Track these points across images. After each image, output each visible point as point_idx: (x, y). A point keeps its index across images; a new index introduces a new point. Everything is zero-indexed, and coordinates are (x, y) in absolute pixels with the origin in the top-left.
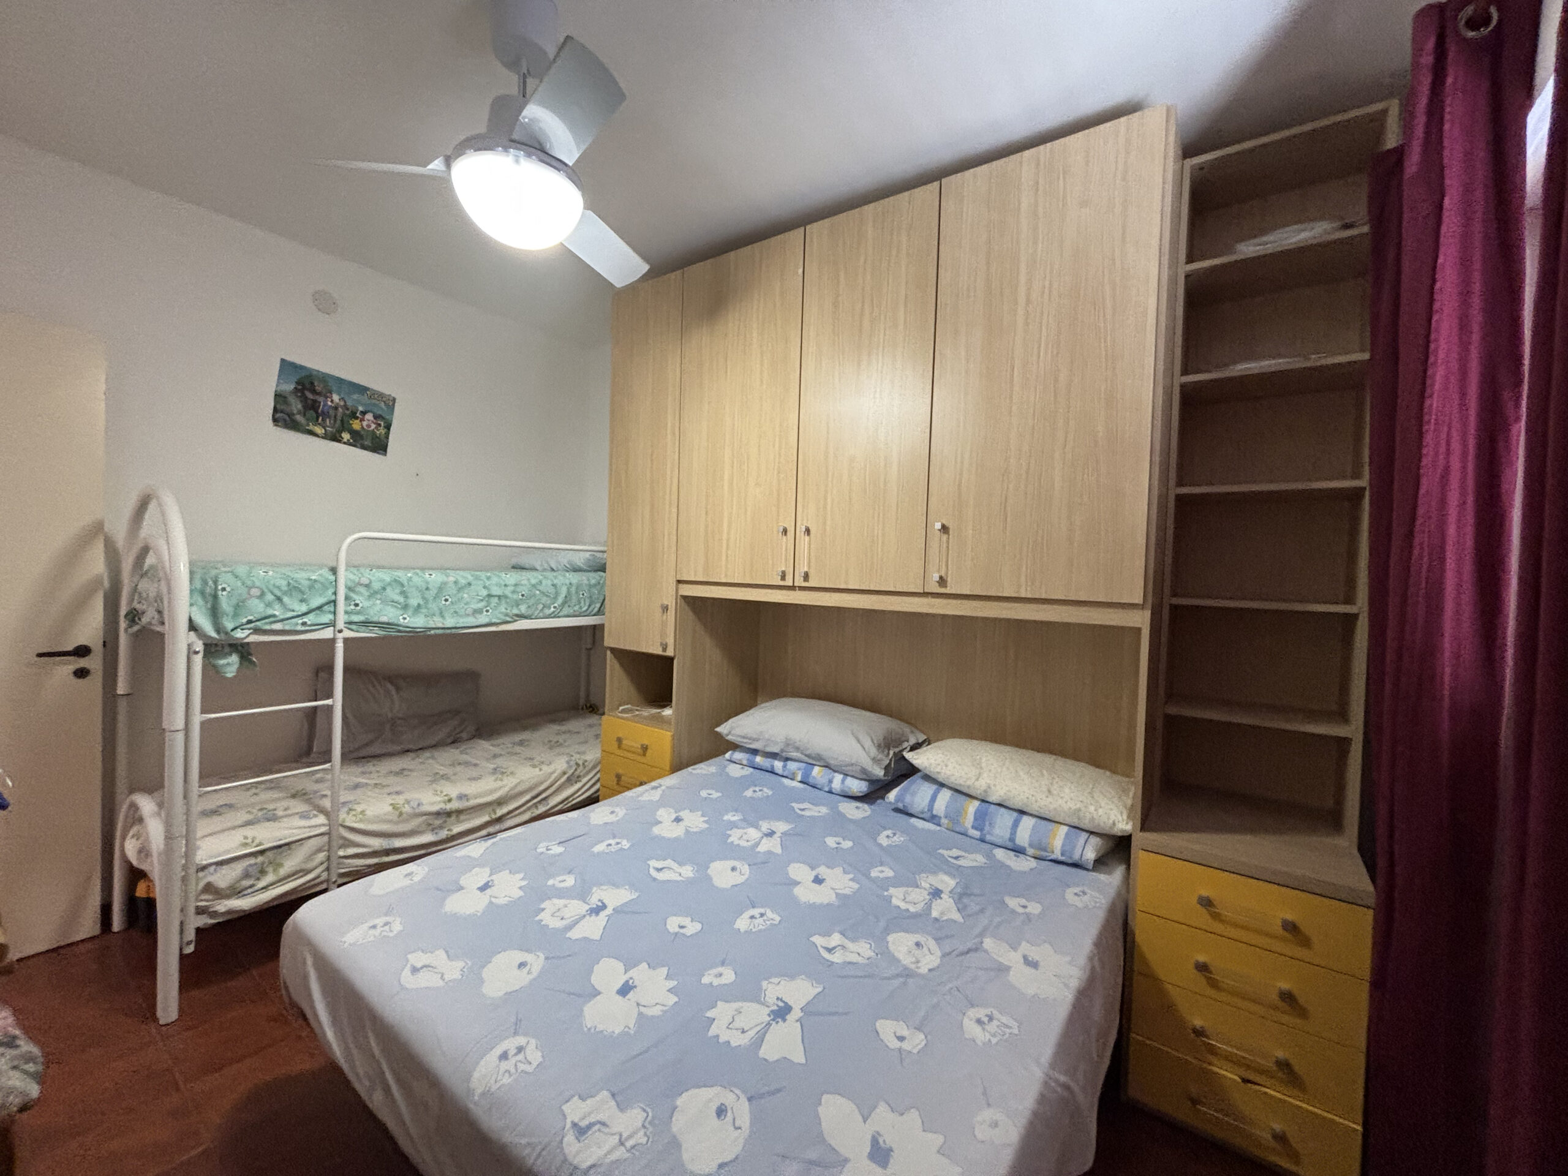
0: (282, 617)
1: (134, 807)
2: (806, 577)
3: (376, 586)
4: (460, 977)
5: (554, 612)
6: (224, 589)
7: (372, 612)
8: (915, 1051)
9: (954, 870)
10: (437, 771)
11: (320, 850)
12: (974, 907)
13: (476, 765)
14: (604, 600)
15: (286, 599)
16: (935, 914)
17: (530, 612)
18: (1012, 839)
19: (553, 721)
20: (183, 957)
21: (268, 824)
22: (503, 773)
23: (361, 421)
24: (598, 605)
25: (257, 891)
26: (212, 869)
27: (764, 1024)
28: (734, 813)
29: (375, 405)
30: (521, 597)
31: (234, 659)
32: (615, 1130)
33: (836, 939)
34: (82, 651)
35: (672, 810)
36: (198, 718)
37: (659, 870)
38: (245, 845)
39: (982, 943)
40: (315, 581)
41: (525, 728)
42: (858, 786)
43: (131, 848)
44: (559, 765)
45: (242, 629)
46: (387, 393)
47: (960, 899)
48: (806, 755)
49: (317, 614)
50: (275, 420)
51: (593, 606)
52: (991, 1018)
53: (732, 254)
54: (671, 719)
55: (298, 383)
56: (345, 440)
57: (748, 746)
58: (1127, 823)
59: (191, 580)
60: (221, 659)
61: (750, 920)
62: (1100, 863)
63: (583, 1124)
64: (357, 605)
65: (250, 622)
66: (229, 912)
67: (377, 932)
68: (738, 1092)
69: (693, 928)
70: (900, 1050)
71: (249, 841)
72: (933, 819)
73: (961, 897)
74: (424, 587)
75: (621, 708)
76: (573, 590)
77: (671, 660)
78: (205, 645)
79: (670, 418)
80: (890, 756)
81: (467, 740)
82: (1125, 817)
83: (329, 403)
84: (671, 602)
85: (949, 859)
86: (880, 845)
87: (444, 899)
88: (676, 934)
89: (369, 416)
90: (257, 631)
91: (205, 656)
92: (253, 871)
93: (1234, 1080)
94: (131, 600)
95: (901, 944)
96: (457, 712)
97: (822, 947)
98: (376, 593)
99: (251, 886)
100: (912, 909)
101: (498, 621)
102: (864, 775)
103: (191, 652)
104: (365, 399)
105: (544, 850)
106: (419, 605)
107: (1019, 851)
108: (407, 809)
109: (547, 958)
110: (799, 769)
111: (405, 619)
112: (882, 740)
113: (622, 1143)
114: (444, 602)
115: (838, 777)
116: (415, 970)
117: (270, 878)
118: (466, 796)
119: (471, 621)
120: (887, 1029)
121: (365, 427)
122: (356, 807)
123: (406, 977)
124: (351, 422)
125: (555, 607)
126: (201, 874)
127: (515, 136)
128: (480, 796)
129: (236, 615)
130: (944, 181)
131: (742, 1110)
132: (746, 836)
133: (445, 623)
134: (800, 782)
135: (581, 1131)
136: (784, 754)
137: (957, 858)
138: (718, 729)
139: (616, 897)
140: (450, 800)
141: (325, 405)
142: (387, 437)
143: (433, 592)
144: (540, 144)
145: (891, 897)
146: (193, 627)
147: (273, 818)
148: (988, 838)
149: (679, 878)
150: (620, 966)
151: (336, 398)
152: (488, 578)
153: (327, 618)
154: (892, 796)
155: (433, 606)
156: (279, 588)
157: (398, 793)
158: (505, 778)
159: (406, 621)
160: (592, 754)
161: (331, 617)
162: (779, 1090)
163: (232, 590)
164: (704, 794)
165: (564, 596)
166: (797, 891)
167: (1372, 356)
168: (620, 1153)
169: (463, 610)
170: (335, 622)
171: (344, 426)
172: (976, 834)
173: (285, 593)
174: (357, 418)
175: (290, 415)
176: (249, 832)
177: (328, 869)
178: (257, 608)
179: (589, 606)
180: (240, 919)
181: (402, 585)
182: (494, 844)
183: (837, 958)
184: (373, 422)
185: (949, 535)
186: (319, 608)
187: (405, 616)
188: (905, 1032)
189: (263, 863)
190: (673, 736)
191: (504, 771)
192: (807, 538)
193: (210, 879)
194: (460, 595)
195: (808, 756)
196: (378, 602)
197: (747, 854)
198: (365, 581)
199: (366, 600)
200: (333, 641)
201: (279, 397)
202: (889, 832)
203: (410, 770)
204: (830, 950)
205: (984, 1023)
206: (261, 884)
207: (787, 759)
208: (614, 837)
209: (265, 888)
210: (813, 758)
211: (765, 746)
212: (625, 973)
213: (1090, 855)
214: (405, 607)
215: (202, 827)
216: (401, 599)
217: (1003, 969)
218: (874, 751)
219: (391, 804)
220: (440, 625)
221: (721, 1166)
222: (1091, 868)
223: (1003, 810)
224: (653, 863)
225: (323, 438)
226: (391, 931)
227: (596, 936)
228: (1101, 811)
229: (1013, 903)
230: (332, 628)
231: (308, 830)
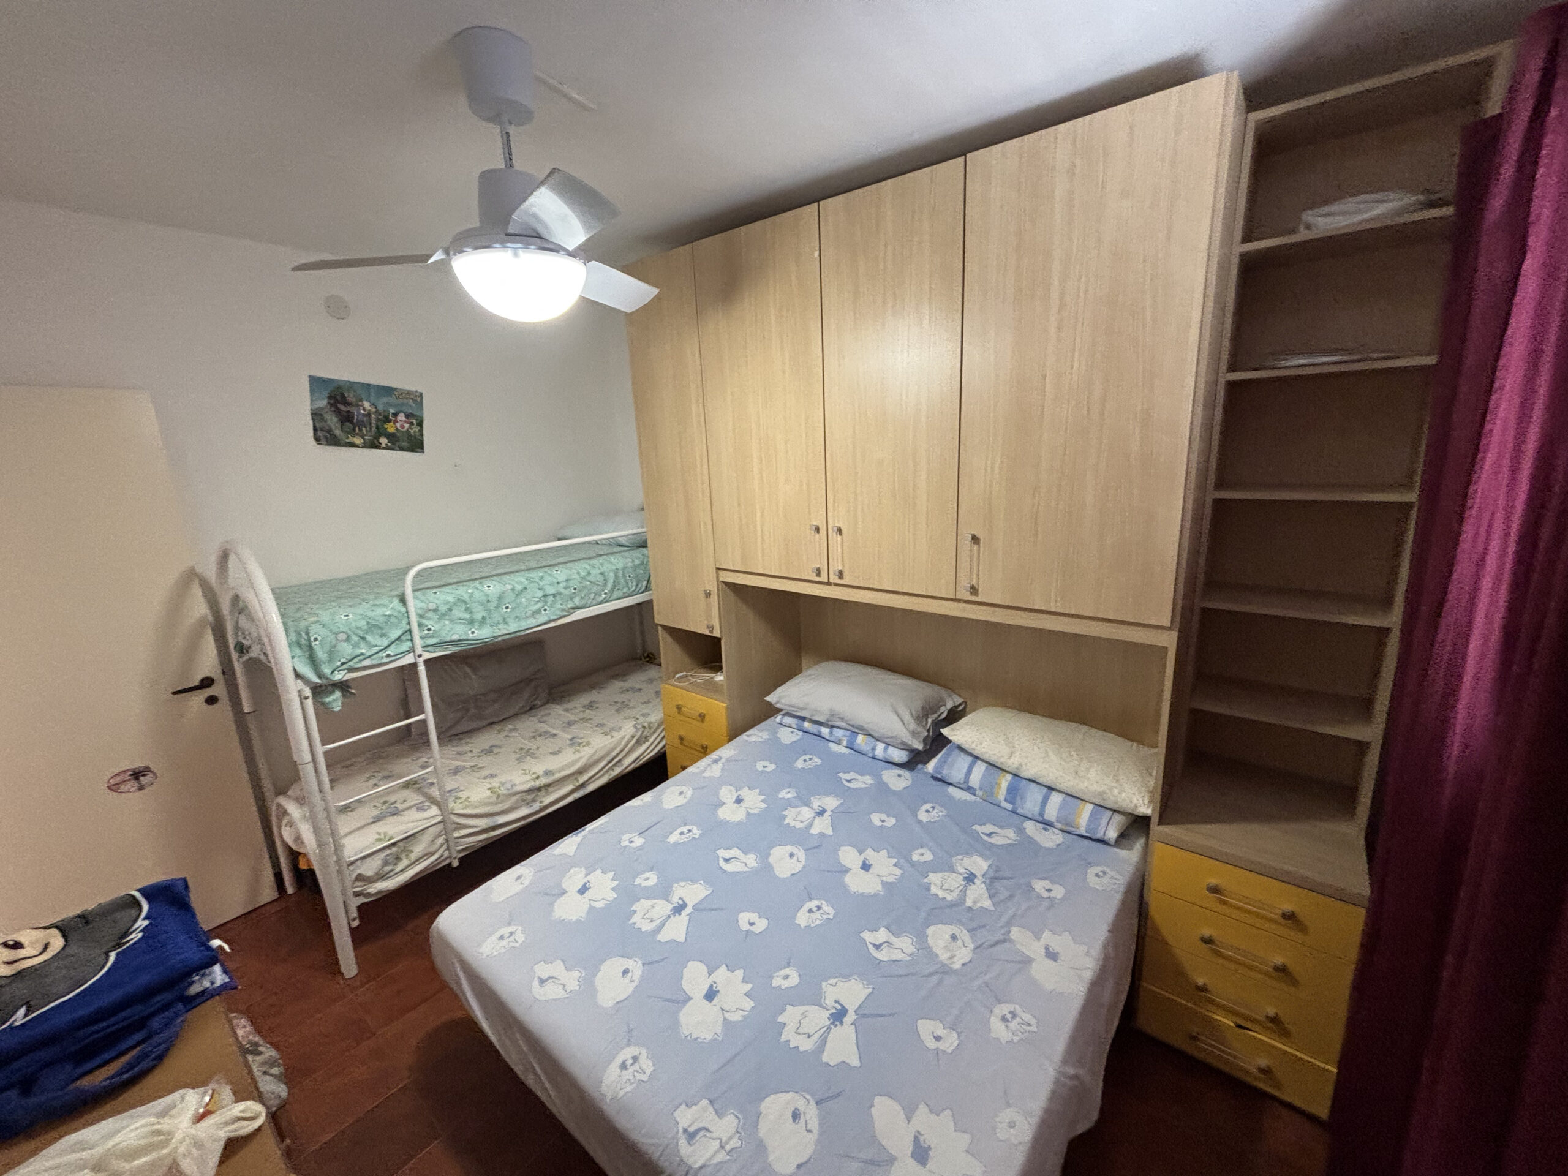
0: (369, 654)
1: (279, 806)
2: (841, 574)
3: (443, 609)
4: (578, 987)
5: (605, 598)
6: (316, 639)
7: (444, 633)
8: (949, 1051)
9: (986, 849)
10: (523, 746)
11: (439, 836)
12: (1004, 894)
13: (555, 735)
14: (650, 577)
15: (369, 638)
16: (969, 903)
17: (584, 602)
18: (1042, 814)
19: (616, 677)
20: (352, 930)
21: (391, 819)
22: (580, 744)
23: (394, 424)
24: (645, 583)
25: (397, 874)
26: (359, 862)
27: (825, 1029)
28: (788, 790)
29: (403, 404)
30: (573, 591)
31: (338, 694)
32: (714, 1135)
33: (882, 935)
34: (207, 682)
35: (733, 789)
36: (320, 749)
37: (727, 860)
38: (379, 840)
39: (1009, 932)
40: (389, 616)
41: (592, 687)
42: (900, 756)
43: (287, 835)
44: (628, 729)
45: (339, 671)
46: (414, 389)
47: (991, 883)
48: (850, 725)
49: (397, 644)
50: (317, 439)
51: (640, 586)
52: (1014, 1015)
53: (743, 229)
54: (722, 685)
55: (330, 398)
56: (384, 445)
57: (795, 713)
58: (1148, 807)
59: (287, 631)
60: (327, 697)
61: (808, 914)
62: (1124, 837)
63: (692, 1129)
64: (429, 630)
65: (343, 664)
66: (379, 892)
67: (504, 943)
68: (808, 1097)
69: (761, 925)
70: (937, 1049)
71: (382, 836)
72: (970, 789)
73: (993, 880)
74: (485, 598)
75: (677, 676)
76: (620, 574)
77: (718, 640)
78: (311, 689)
79: (694, 408)
80: (928, 725)
81: (542, 706)
82: (1146, 801)
83: (363, 412)
84: (713, 587)
85: (981, 835)
86: (920, 822)
87: (552, 904)
88: (748, 931)
89: (401, 417)
90: (351, 670)
91: (314, 698)
92: (391, 859)
93: (1230, 1026)
94: (236, 635)
95: (939, 936)
96: (528, 681)
97: (871, 943)
98: (443, 615)
99: (392, 870)
100: (949, 898)
101: (555, 617)
102: (904, 747)
103: (303, 699)
104: (392, 399)
105: (627, 843)
106: (484, 618)
107: (1047, 824)
108: (503, 791)
109: (644, 964)
110: (844, 736)
111: (473, 633)
112: (920, 709)
113: (722, 1147)
114: (505, 610)
115: (880, 747)
116: (542, 981)
117: (404, 863)
118: (550, 771)
119: (532, 622)
120: (927, 1028)
121: (399, 428)
122: (460, 794)
123: (537, 990)
124: (386, 426)
125: (605, 594)
126: (351, 868)
127: (511, 230)
128: (563, 768)
129: (331, 660)
130: (968, 155)
131: (811, 1113)
132: (799, 817)
133: (510, 628)
134: (846, 747)
135: (691, 1136)
136: (830, 723)
137: (989, 835)
138: (767, 699)
139: (693, 893)
140: (538, 778)
141: (359, 413)
142: (422, 435)
143: (494, 603)
144: (537, 233)
145: (930, 883)
146: (298, 676)
147: (396, 813)
148: (1020, 811)
149: (746, 869)
150: (703, 968)
151: (367, 405)
152: (542, 578)
153: (406, 646)
154: (931, 766)
155: (496, 617)
156: (360, 628)
157: (492, 776)
158: (581, 749)
159: (475, 635)
160: (655, 717)
161: (409, 644)
162: (839, 1095)
163: (323, 638)
164: (759, 766)
165: (612, 581)
166: (848, 879)
167: (1439, 362)
168: (721, 1156)
169: (523, 613)
170: (413, 647)
171: (381, 432)
172: (1009, 806)
173: (367, 632)
174: (390, 421)
175: (330, 431)
176: (380, 827)
177: (448, 849)
178: (346, 650)
179: (637, 585)
180: (385, 896)
181: (464, 602)
182: (585, 837)
183: (883, 955)
184: (405, 422)
185: (979, 546)
186: (399, 639)
187: (473, 630)
188: (940, 1031)
189: (397, 852)
190: (727, 708)
191: (580, 741)
192: (839, 538)
193: (359, 872)
194: (518, 601)
195: (853, 726)
196: (447, 622)
197: (800, 837)
198: (432, 606)
199: (437, 623)
200: (414, 665)
201: (316, 415)
202: (928, 806)
203: (500, 747)
204: (877, 947)
205: (1008, 1021)
206: (399, 868)
207: (832, 727)
208: (685, 825)
209: (402, 871)
210: (857, 728)
211: (812, 715)
212: (710, 975)
213: (1112, 834)
214: (471, 622)
215: (344, 824)
216: (467, 616)
217: (1027, 961)
218: (913, 725)
219: (489, 789)
220: (505, 632)
221: (799, 1167)
222: (1113, 844)
223: (1033, 785)
224: (723, 853)
225: (363, 447)
226: (516, 942)
227: (681, 938)
228: (1124, 795)
229: (1039, 886)
230: (412, 654)
231: (425, 821)
